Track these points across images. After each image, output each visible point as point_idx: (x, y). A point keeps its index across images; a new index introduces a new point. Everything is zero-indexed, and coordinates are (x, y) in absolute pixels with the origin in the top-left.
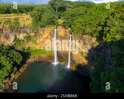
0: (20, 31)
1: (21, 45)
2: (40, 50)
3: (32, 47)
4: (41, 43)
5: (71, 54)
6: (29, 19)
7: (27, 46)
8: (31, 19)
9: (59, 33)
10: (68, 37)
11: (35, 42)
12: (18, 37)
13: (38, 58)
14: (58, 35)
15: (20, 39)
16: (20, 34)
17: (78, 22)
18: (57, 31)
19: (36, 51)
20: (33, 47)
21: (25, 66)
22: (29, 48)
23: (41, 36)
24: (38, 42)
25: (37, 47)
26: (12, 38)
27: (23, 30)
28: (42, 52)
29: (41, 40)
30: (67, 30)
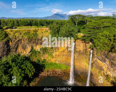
0: (38, 43)
1: (37, 57)
2: (55, 64)
3: (47, 59)
4: (57, 56)
5: (91, 74)
6: (47, 31)
7: (43, 59)
8: (49, 31)
9: (77, 47)
10: (89, 53)
11: (51, 55)
12: (34, 48)
13: (51, 73)
14: (76, 50)
15: (36, 50)
16: (36, 45)
17: (102, 36)
18: (75, 45)
19: (51, 64)
20: (49, 60)
21: (37, 79)
22: (45, 60)
23: (58, 49)
24: (54, 55)
25: (53, 60)
26: (29, 49)
27: (40, 42)
28: (57, 66)
29: (57, 53)
30: (87, 44)
